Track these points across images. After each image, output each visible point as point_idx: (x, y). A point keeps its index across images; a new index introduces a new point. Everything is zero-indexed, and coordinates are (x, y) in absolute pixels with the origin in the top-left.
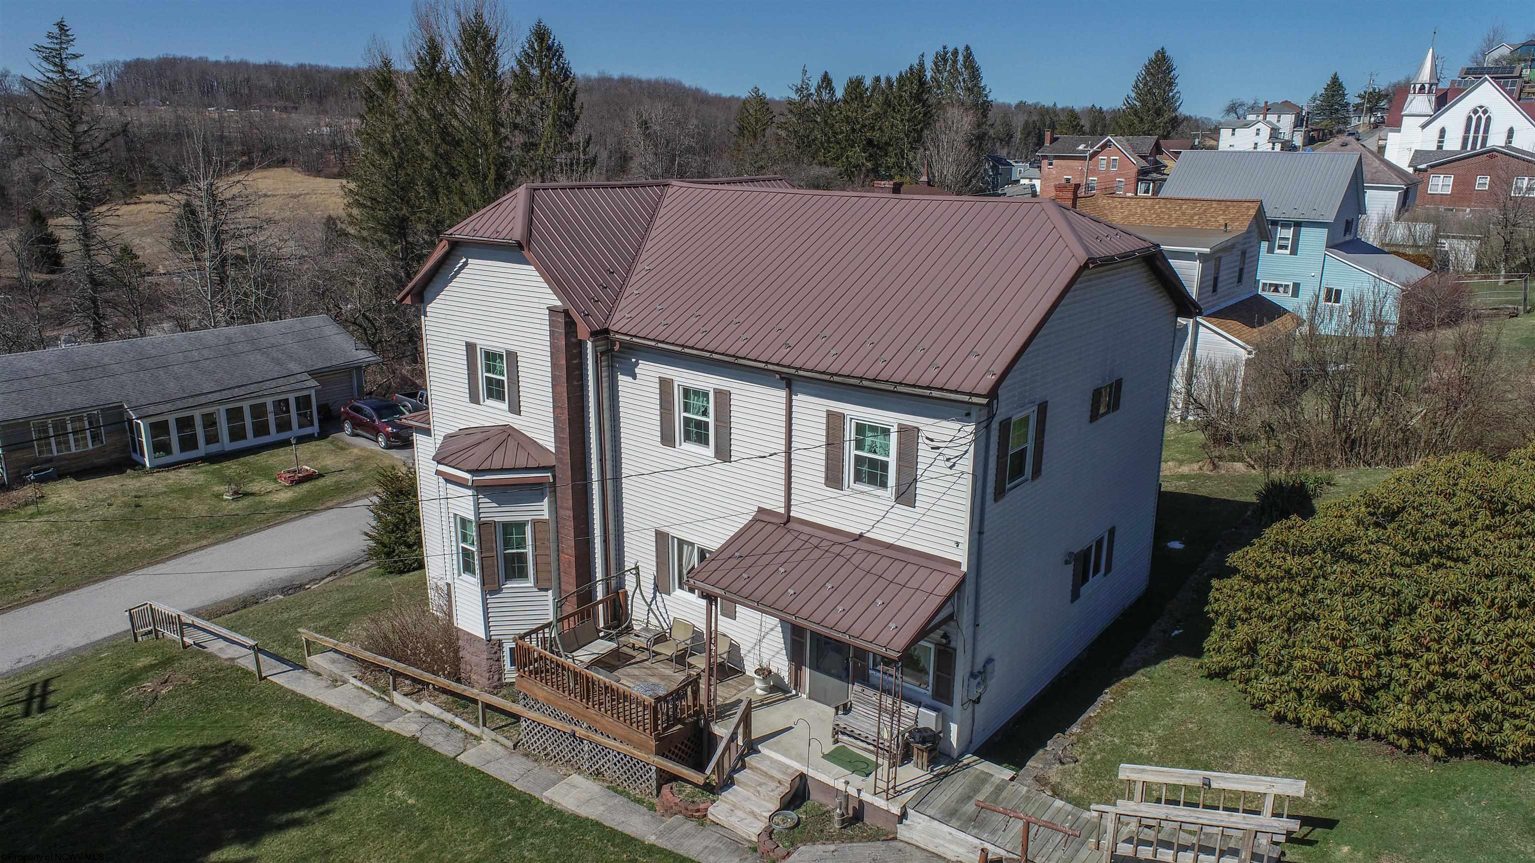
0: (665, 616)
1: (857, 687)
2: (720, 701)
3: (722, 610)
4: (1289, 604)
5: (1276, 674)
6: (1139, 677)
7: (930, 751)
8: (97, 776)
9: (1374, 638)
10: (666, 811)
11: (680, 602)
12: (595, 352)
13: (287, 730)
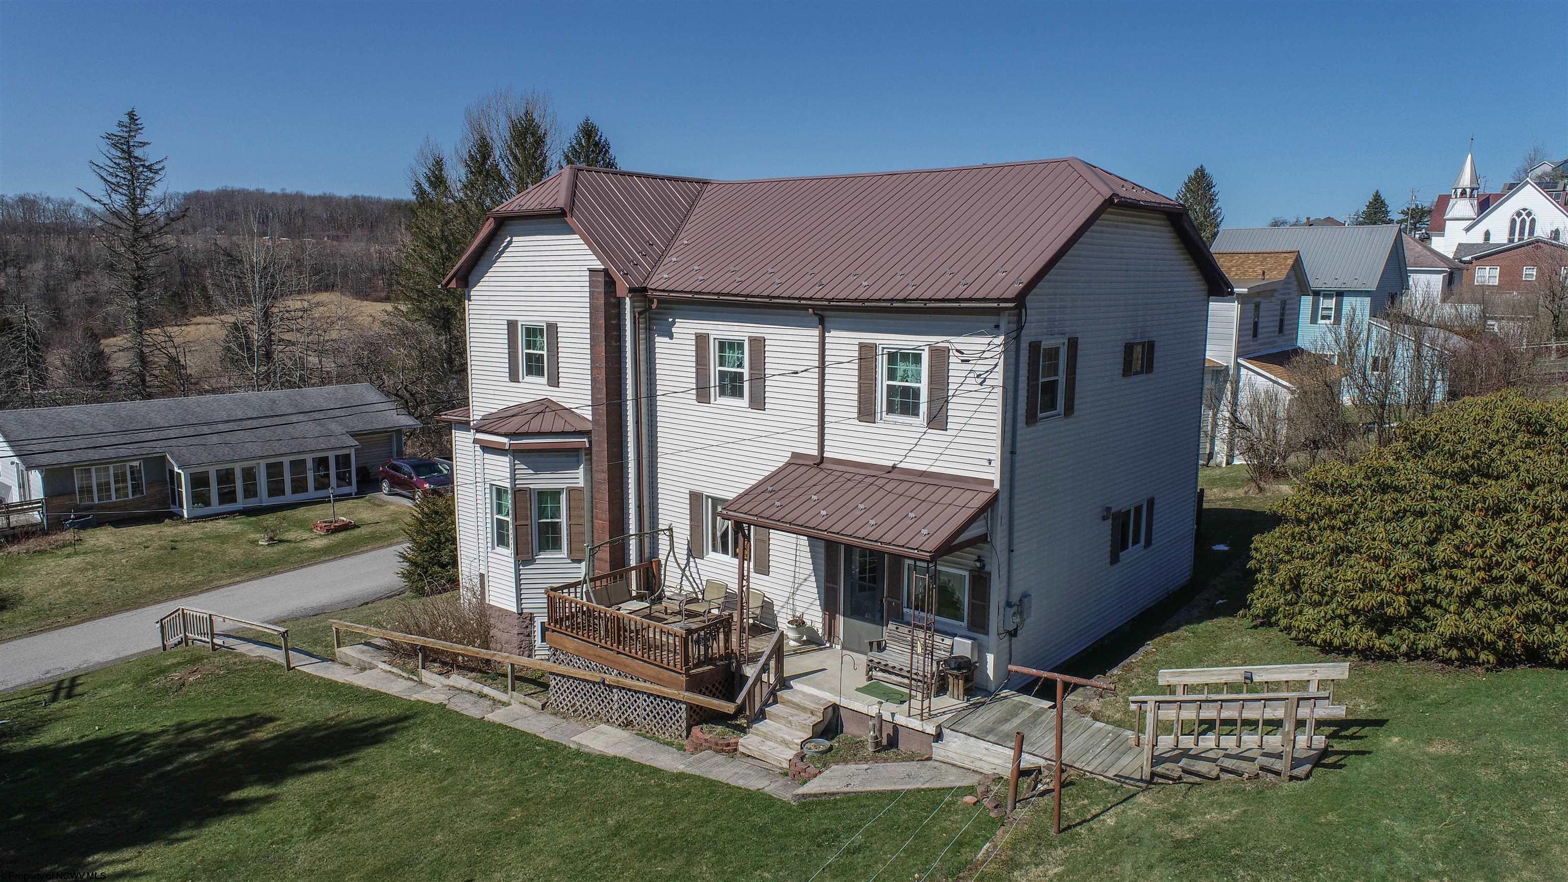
0: (698, 582)
1: (892, 626)
2: (752, 650)
3: (755, 566)
4: (1331, 539)
5: (1319, 604)
6: (1183, 632)
7: (967, 680)
8: (119, 742)
9: (1418, 554)
10: (694, 749)
11: (714, 565)
12: (633, 311)
13: (314, 705)
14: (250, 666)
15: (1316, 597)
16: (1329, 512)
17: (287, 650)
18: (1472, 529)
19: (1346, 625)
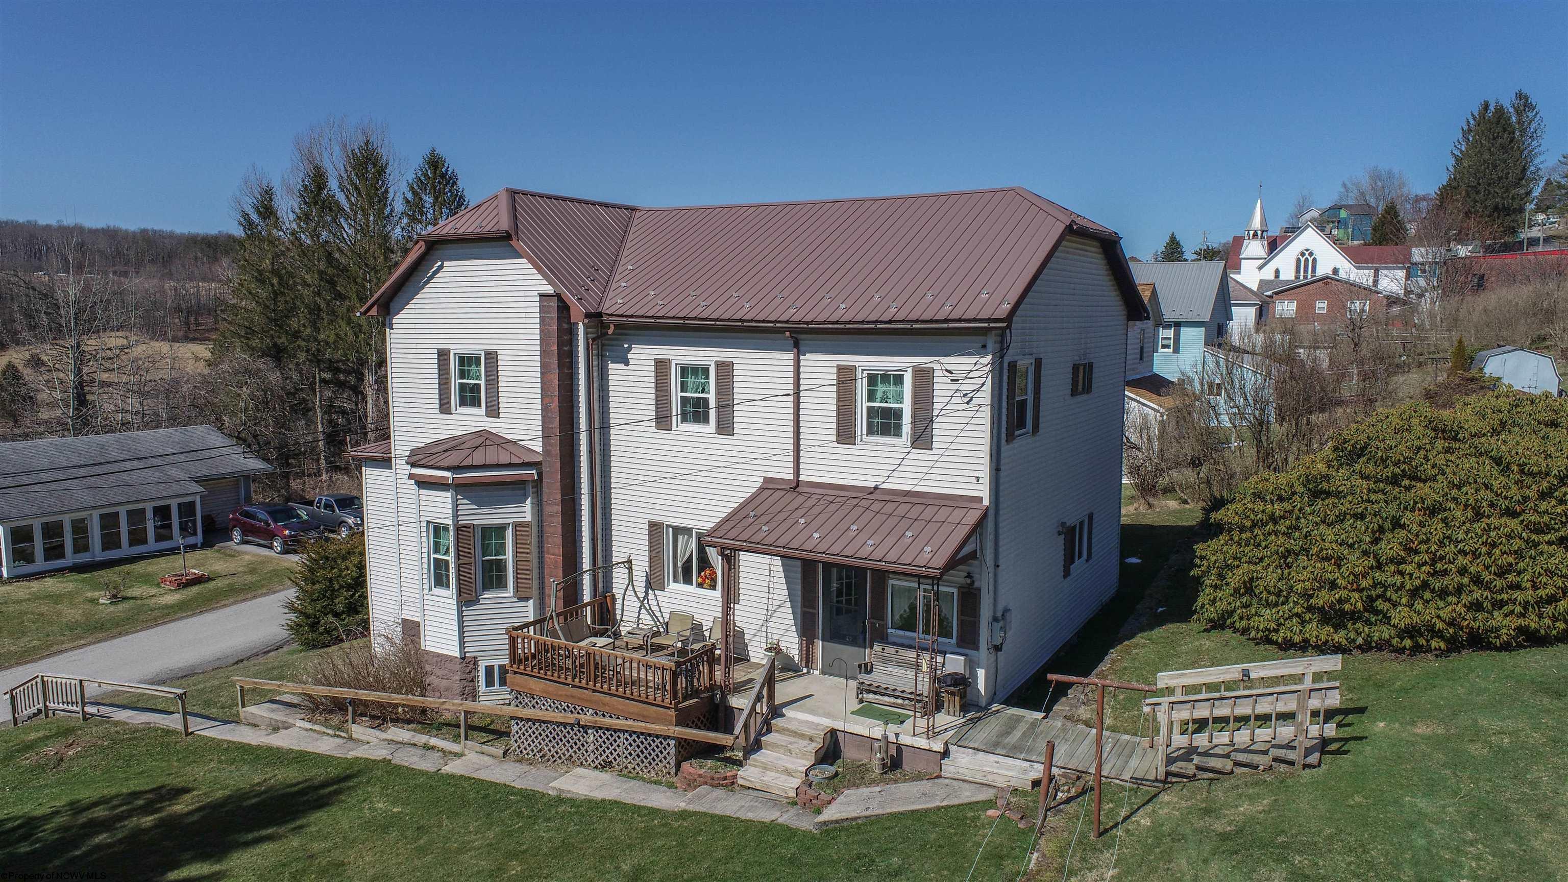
0: (659, 614)
1: (877, 647)
2: (738, 680)
5: (1276, 605)
6: (1139, 639)
7: (963, 696)
9: (1365, 553)
10: (689, 785)
11: (676, 596)
12: (586, 339)
13: (231, 772)
14: (138, 735)
15: (1272, 598)
16: (1274, 519)
17: (185, 714)
18: (1415, 527)
19: (1303, 622)
